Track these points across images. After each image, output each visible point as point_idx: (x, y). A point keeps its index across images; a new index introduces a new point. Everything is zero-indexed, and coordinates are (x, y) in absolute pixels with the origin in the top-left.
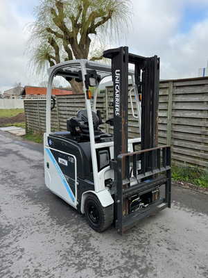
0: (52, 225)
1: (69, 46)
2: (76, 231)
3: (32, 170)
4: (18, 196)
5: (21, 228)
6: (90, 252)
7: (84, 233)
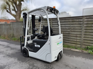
0: (20, 63)
1: (14, 5)
2: (29, 63)
3: (5, 48)
4: (4, 57)
5: (9, 65)
6: (35, 67)
7: (31, 63)
